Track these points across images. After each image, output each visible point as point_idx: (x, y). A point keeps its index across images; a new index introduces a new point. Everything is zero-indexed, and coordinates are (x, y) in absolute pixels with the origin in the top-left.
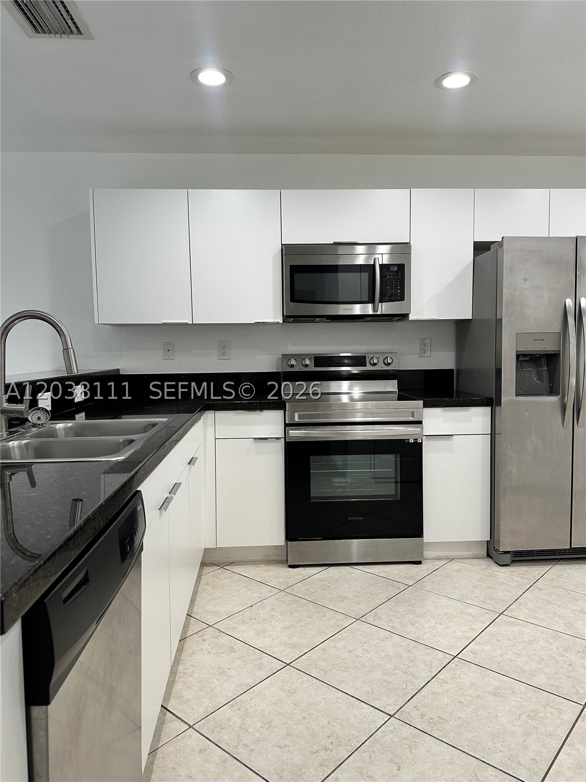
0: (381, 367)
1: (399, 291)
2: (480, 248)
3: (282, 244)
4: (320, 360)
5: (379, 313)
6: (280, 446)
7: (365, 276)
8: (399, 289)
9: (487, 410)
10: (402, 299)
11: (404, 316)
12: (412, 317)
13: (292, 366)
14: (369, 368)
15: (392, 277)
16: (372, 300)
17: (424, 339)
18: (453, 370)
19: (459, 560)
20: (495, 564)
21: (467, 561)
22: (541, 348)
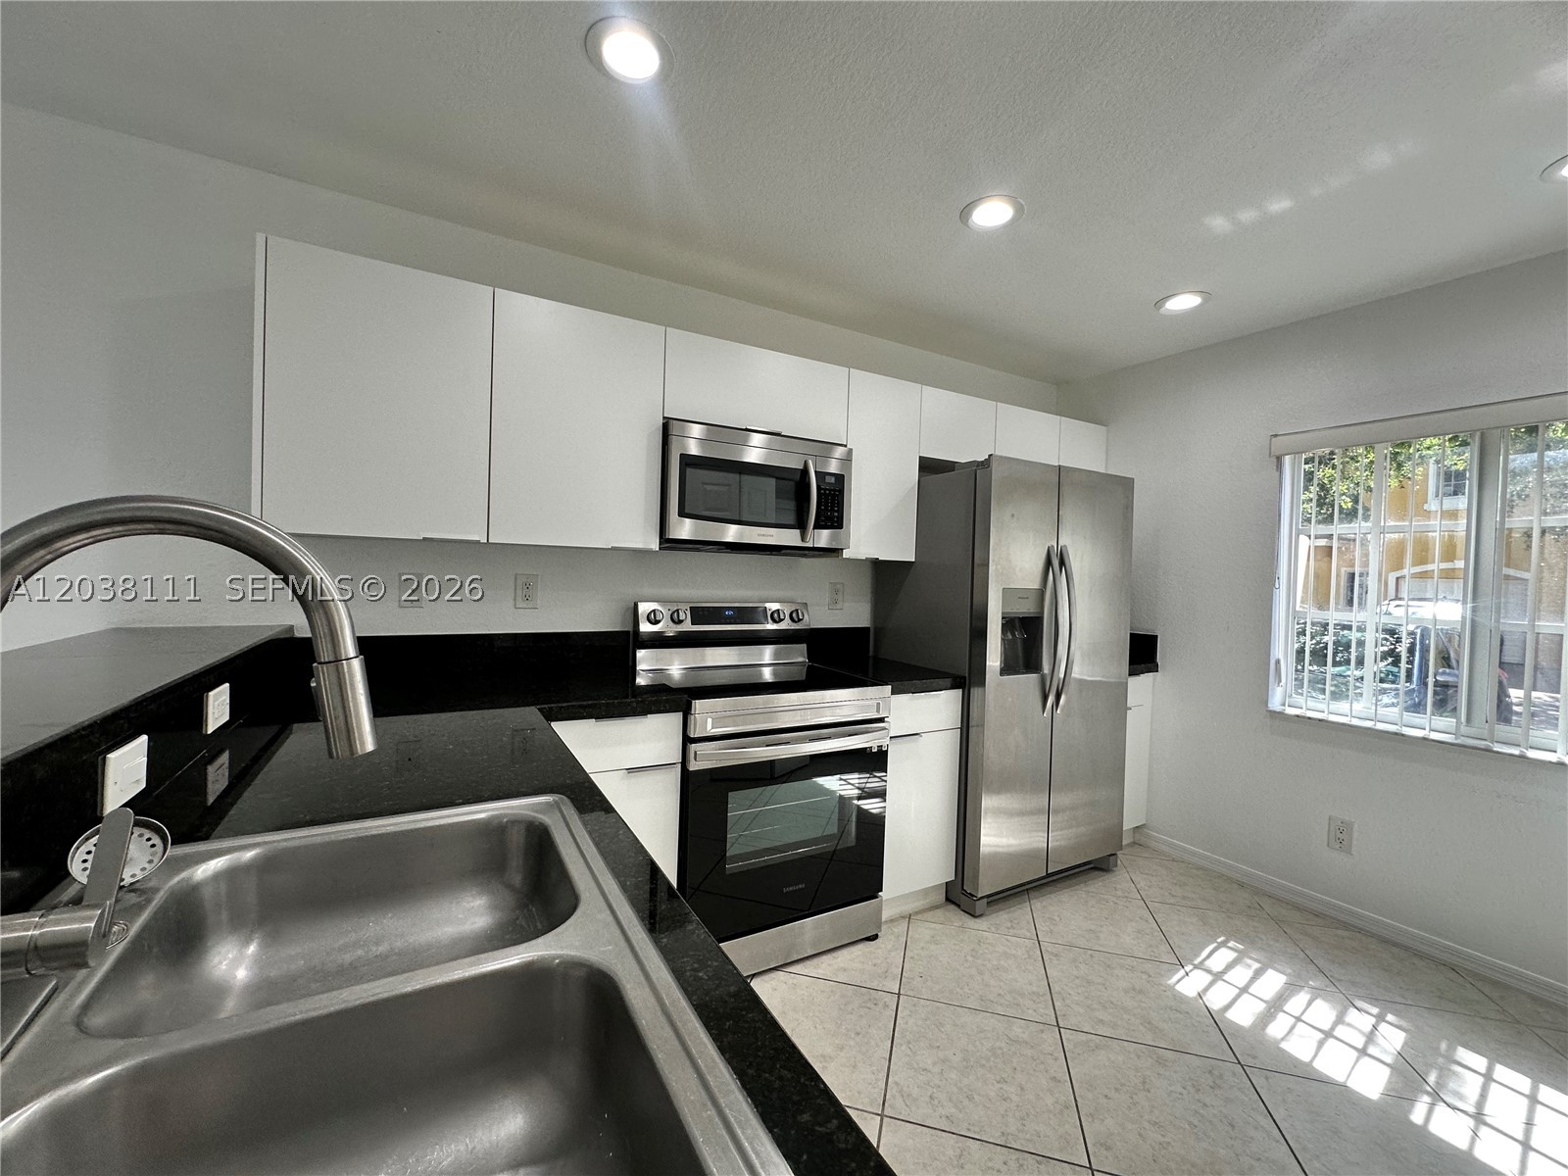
0: (787, 625)
1: (836, 514)
2: (929, 467)
3: (664, 418)
4: (700, 614)
5: (809, 544)
6: (672, 780)
7: (794, 486)
8: (837, 511)
9: (957, 694)
10: (840, 526)
11: (838, 552)
12: (846, 554)
13: (657, 623)
14: (770, 626)
15: (827, 493)
16: (801, 524)
17: (836, 584)
18: (868, 629)
19: (919, 917)
20: (967, 915)
21: (929, 915)
22: (1025, 608)
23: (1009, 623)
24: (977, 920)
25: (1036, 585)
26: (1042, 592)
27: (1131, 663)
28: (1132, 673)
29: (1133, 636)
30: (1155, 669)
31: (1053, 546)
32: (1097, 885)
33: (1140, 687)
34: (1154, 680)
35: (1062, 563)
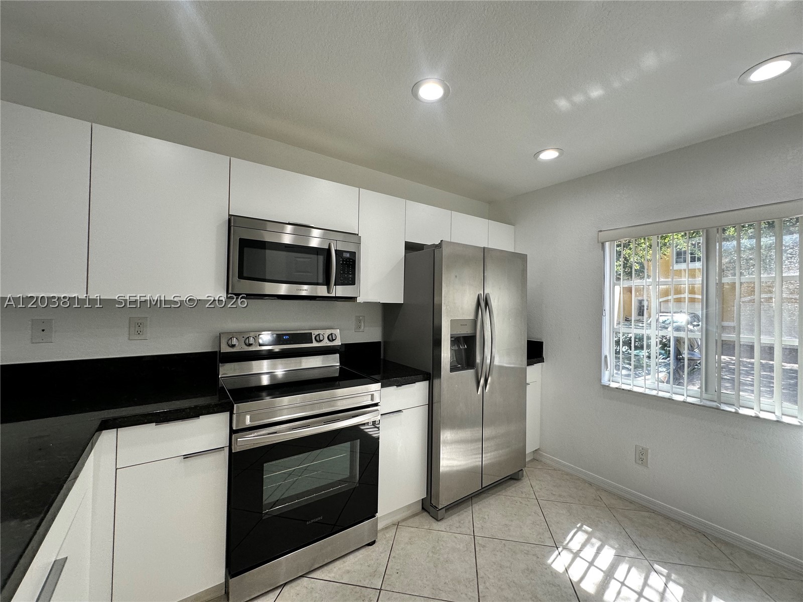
0: (326, 343)
1: (351, 276)
2: (410, 247)
3: (229, 215)
5: (333, 295)
6: (223, 459)
7: (321, 258)
8: (350, 274)
9: (425, 384)
10: (353, 283)
11: (352, 299)
12: (359, 300)
13: (233, 346)
14: (315, 344)
15: (345, 262)
16: (327, 283)
17: (359, 317)
18: (379, 343)
19: (403, 524)
20: (433, 519)
21: (410, 522)
22: (466, 331)
23: (456, 340)
24: (439, 523)
25: (472, 317)
26: (475, 321)
27: (528, 358)
28: (529, 364)
29: (528, 342)
30: (542, 360)
31: (481, 294)
32: (512, 493)
33: (534, 372)
34: (542, 366)
35: (487, 304)
